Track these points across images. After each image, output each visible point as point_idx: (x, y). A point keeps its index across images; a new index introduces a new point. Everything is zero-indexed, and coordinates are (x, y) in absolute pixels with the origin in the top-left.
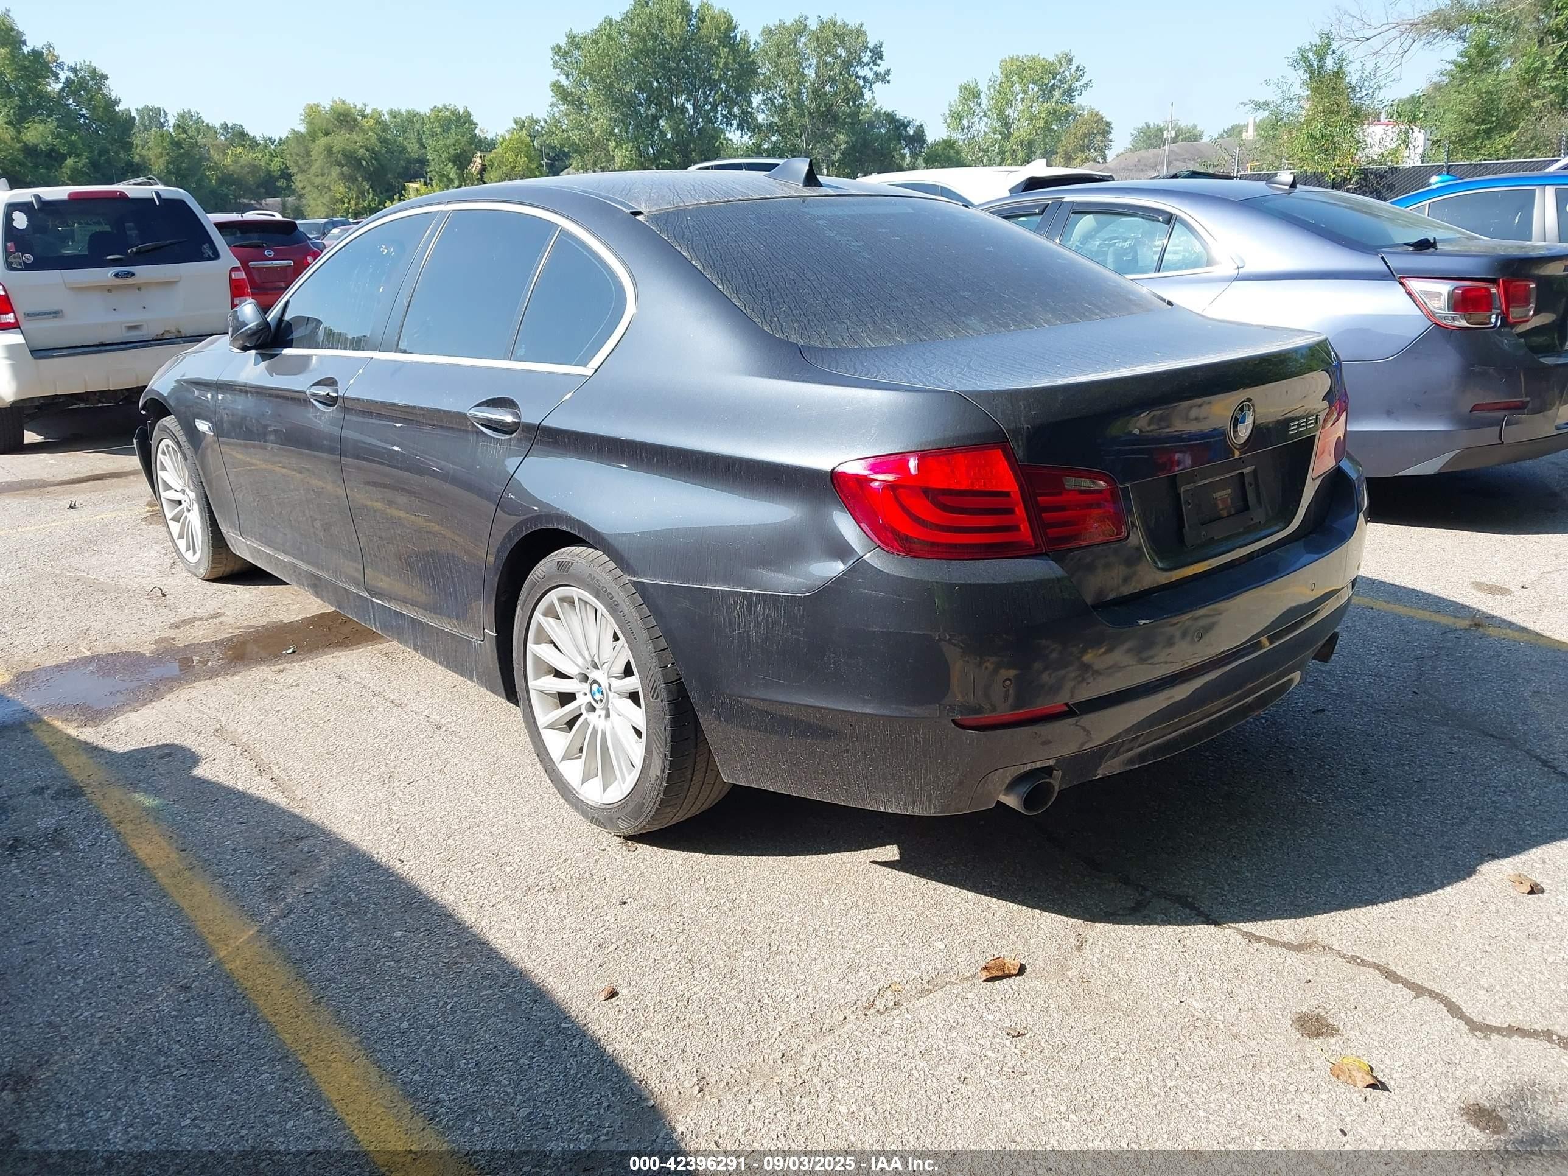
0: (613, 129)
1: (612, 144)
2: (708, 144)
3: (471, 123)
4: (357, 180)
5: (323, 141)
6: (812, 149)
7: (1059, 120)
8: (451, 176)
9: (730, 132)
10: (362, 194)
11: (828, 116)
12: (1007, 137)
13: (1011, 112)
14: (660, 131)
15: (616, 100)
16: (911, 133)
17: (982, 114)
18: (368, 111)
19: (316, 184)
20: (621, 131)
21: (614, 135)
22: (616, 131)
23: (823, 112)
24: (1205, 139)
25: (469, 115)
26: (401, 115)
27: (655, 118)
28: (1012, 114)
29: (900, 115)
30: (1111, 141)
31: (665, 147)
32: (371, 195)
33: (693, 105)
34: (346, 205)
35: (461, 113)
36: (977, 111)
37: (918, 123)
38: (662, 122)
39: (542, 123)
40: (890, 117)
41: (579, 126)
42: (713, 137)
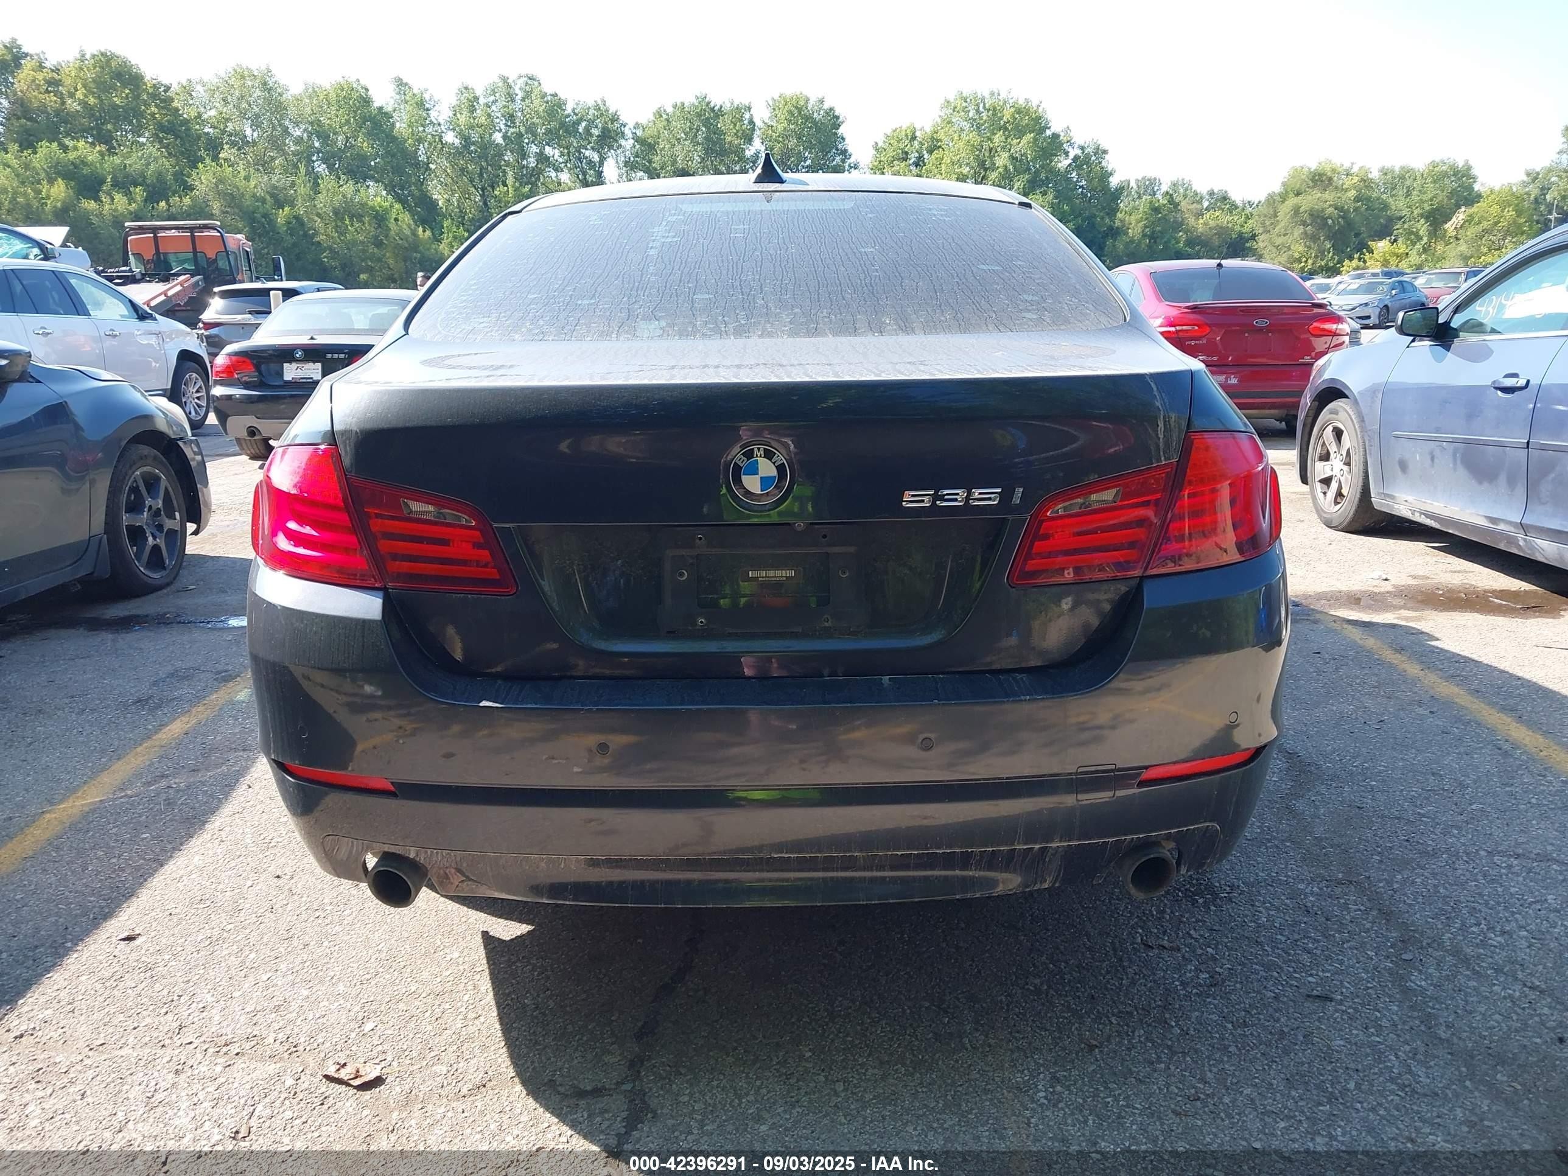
3: (1469, 177)
4: (1319, 239)
5: (1292, 201)
8: (1421, 233)
10: (1321, 253)
18: (1355, 170)
19: (1277, 244)
25: (1469, 168)
26: (1393, 171)
32: (1331, 254)
34: (1303, 264)
35: (1460, 166)
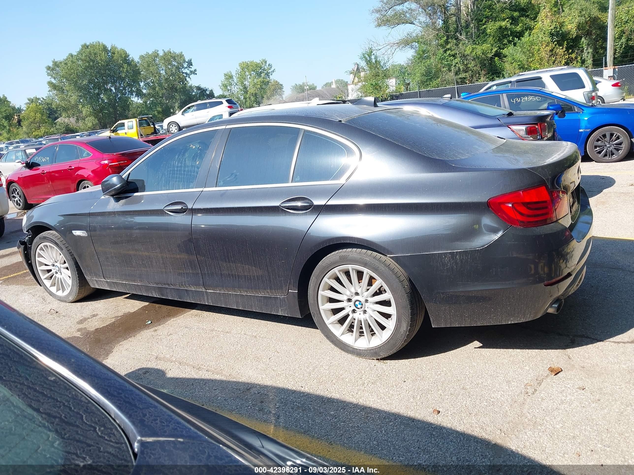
0: (80, 100)
1: (80, 106)
2: (124, 103)
6: (168, 102)
7: (265, 84)
9: (133, 98)
11: (173, 89)
12: (246, 92)
13: (246, 83)
14: (102, 99)
15: (79, 88)
16: (208, 93)
17: (235, 84)
20: (83, 101)
21: (80, 102)
22: (81, 101)
23: (171, 87)
24: (318, 89)
27: (98, 94)
28: (247, 83)
29: (203, 86)
30: (284, 91)
31: (105, 106)
33: (115, 88)
36: (233, 83)
37: (210, 89)
38: (102, 96)
39: (42, 99)
40: (199, 88)
41: (64, 99)
42: (126, 100)
